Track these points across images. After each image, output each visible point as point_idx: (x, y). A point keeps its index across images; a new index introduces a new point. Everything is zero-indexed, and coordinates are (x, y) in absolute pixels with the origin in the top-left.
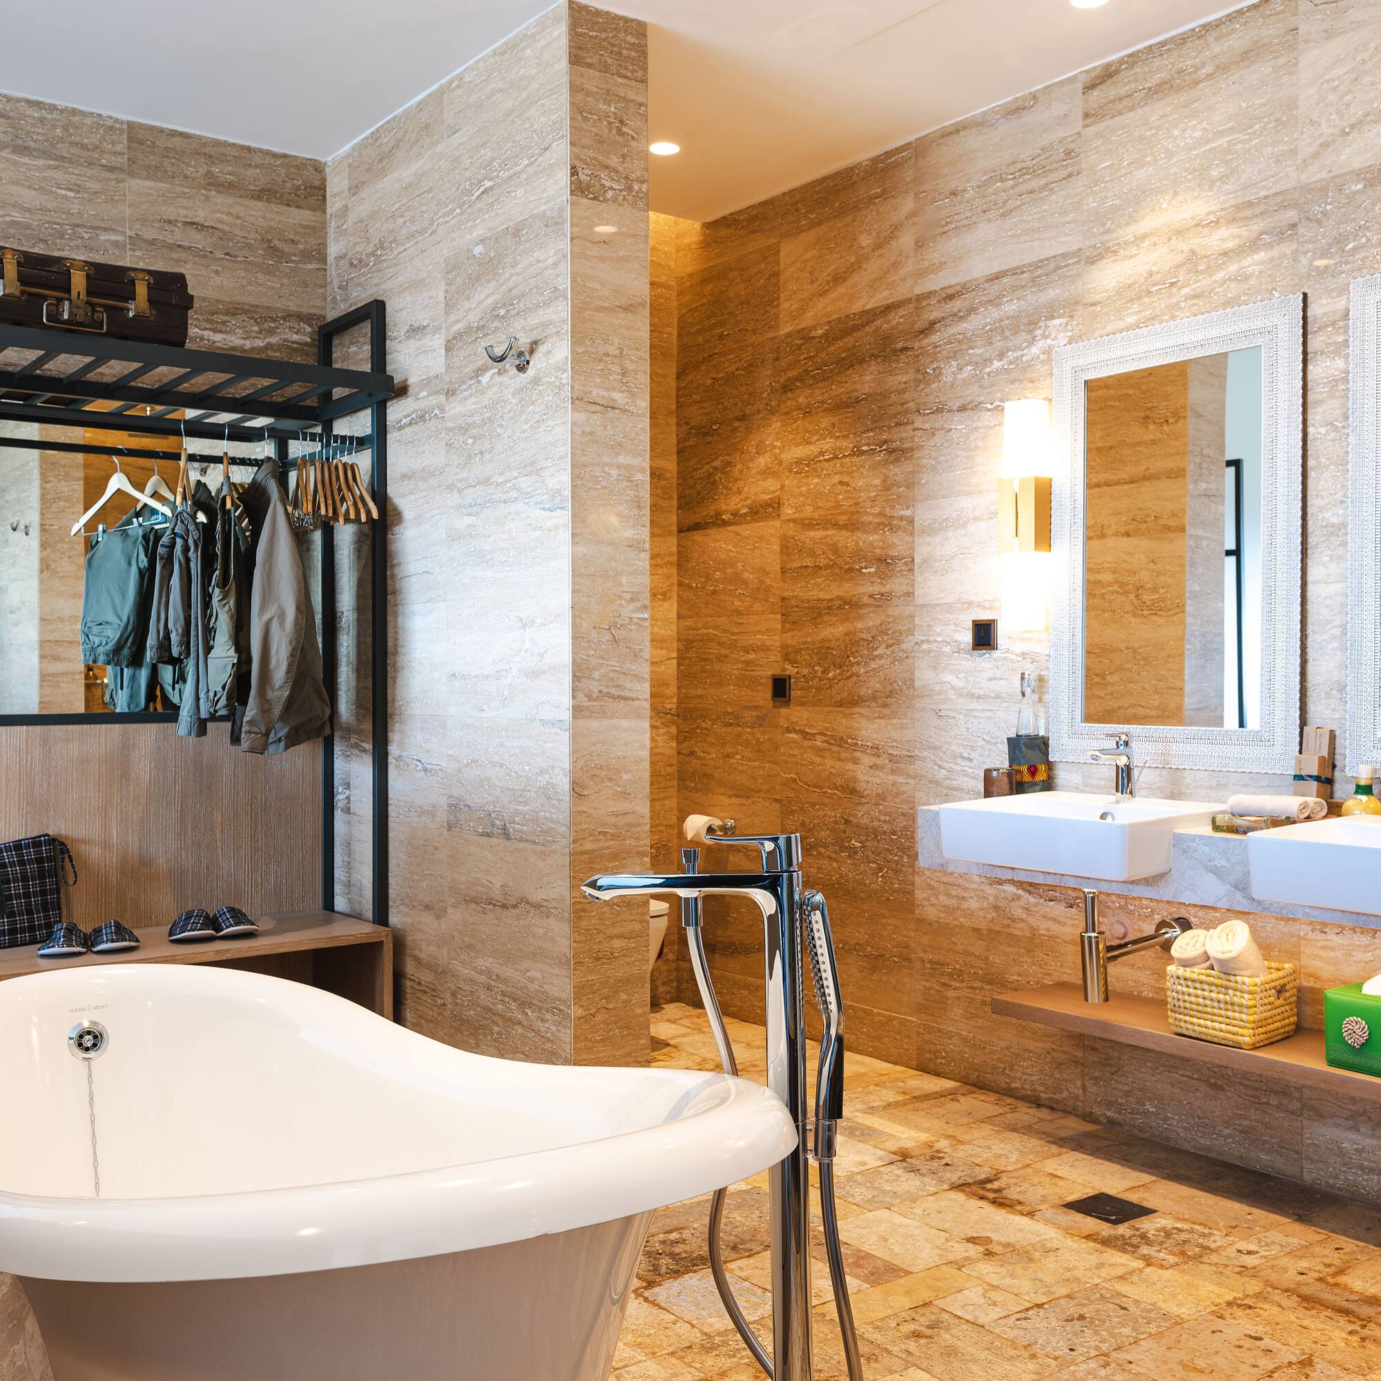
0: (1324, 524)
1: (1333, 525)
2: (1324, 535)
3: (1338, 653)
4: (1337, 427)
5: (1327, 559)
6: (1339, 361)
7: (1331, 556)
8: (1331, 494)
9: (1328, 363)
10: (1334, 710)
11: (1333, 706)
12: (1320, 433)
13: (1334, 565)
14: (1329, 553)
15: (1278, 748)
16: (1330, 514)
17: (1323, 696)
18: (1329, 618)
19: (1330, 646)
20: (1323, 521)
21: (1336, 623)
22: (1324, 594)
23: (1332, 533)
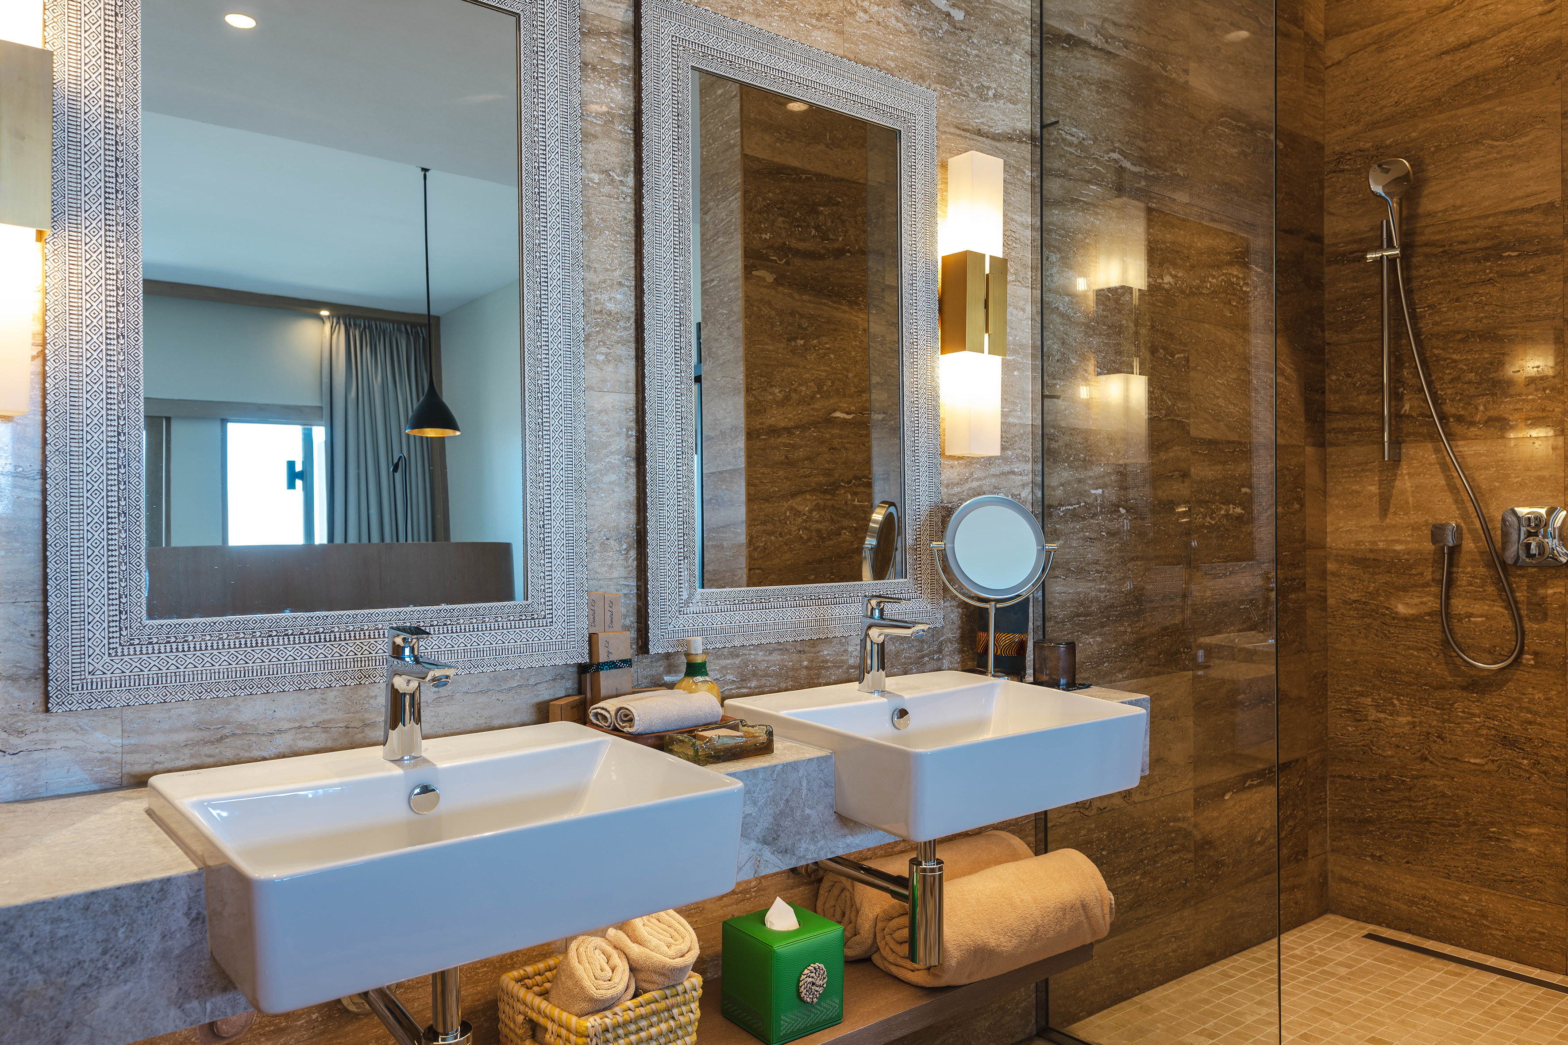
0: (598, 308)
1: (610, 314)
2: (597, 325)
3: (616, 489)
4: (613, 180)
5: (601, 358)
6: (615, 90)
7: (607, 355)
8: (607, 270)
9: (602, 87)
10: (611, 566)
11: (610, 562)
12: (591, 180)
13: (610, 368)
14: (604, 350)
15: (558, 627)
16: (605, 297)
17: (597, 548)
18: (604, 440)
19: (606, 479)
20: (597, 304)
21: (613, 448)
22: (598, 406)
23: (608, 324)
